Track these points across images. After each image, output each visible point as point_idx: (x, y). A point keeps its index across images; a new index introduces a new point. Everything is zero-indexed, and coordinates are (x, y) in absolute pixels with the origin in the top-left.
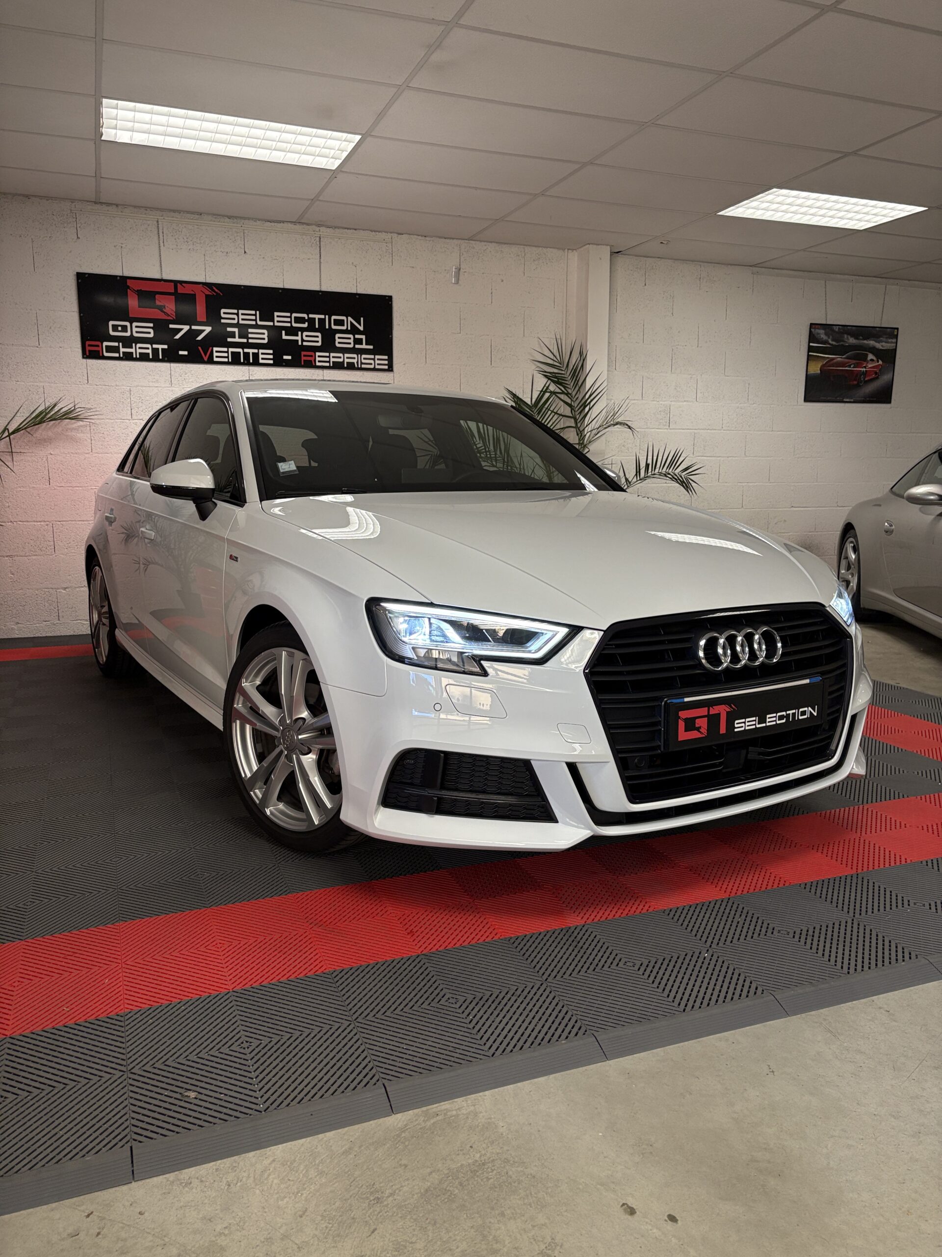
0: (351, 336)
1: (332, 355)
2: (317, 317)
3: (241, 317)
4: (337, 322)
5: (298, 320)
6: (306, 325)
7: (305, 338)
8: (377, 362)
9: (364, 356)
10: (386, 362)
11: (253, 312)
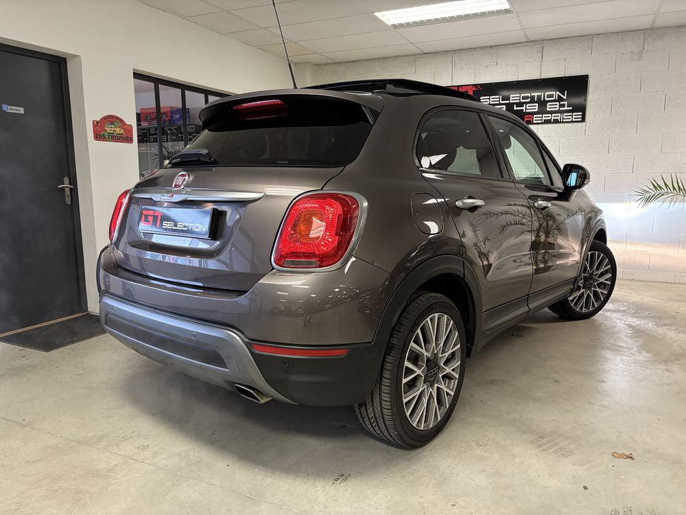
0: (558, 103)
1: (544, 115)
2: (536, 94)
3: (491, 100)
4: (549, 96)
5: (524, 98)
6: (529, 100)
7: (528, 108)
8: (574, 117)
9: (565, 114)
10: (581, 117)
11: (498, 97)
